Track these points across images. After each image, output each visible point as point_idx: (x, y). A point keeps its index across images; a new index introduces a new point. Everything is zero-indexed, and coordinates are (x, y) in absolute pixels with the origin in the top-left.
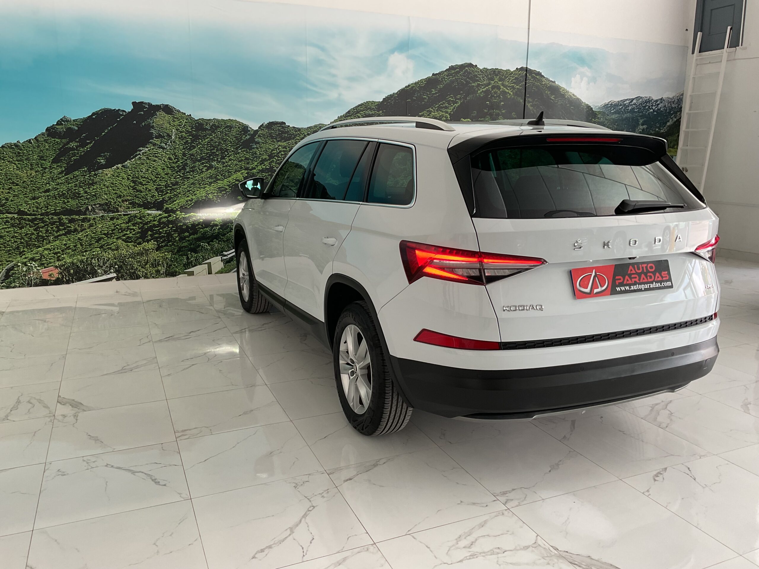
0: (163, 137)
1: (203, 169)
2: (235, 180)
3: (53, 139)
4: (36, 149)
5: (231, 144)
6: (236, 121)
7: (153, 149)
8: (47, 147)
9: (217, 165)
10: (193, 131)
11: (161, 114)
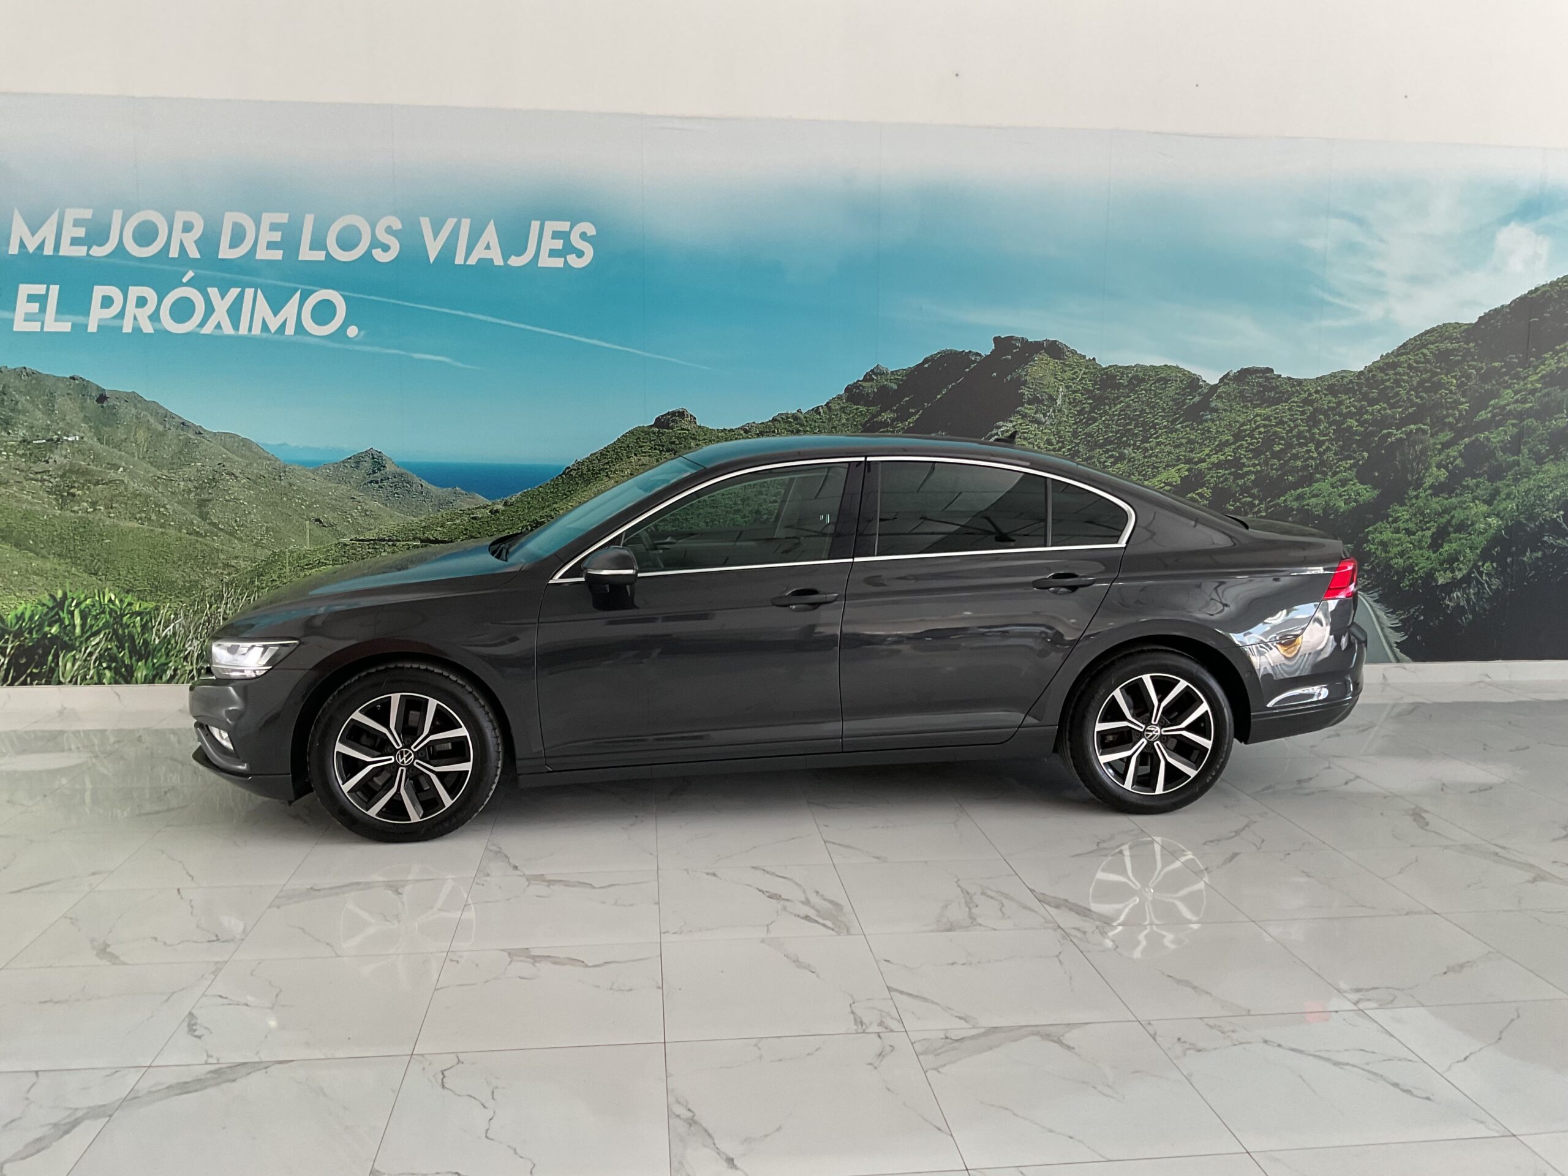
0: (1041, 402)
1: (1107, 462)
2: (1164, 483)
3: (855, 407)
4: (825, 425)
5: (1163, 414)
6: (1177, 367)
7: (1021, 424)
8: (844, 421)
9: (1133, 455)
10: (1098, 389)
11: (1042, 358)
